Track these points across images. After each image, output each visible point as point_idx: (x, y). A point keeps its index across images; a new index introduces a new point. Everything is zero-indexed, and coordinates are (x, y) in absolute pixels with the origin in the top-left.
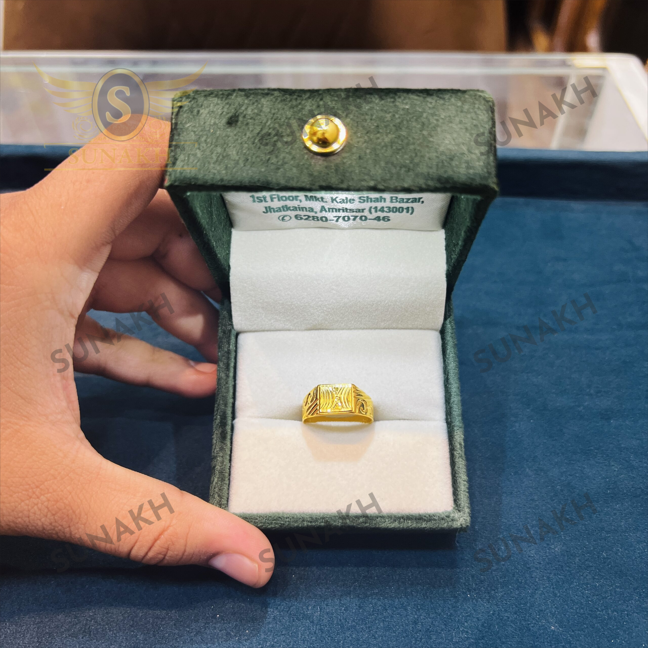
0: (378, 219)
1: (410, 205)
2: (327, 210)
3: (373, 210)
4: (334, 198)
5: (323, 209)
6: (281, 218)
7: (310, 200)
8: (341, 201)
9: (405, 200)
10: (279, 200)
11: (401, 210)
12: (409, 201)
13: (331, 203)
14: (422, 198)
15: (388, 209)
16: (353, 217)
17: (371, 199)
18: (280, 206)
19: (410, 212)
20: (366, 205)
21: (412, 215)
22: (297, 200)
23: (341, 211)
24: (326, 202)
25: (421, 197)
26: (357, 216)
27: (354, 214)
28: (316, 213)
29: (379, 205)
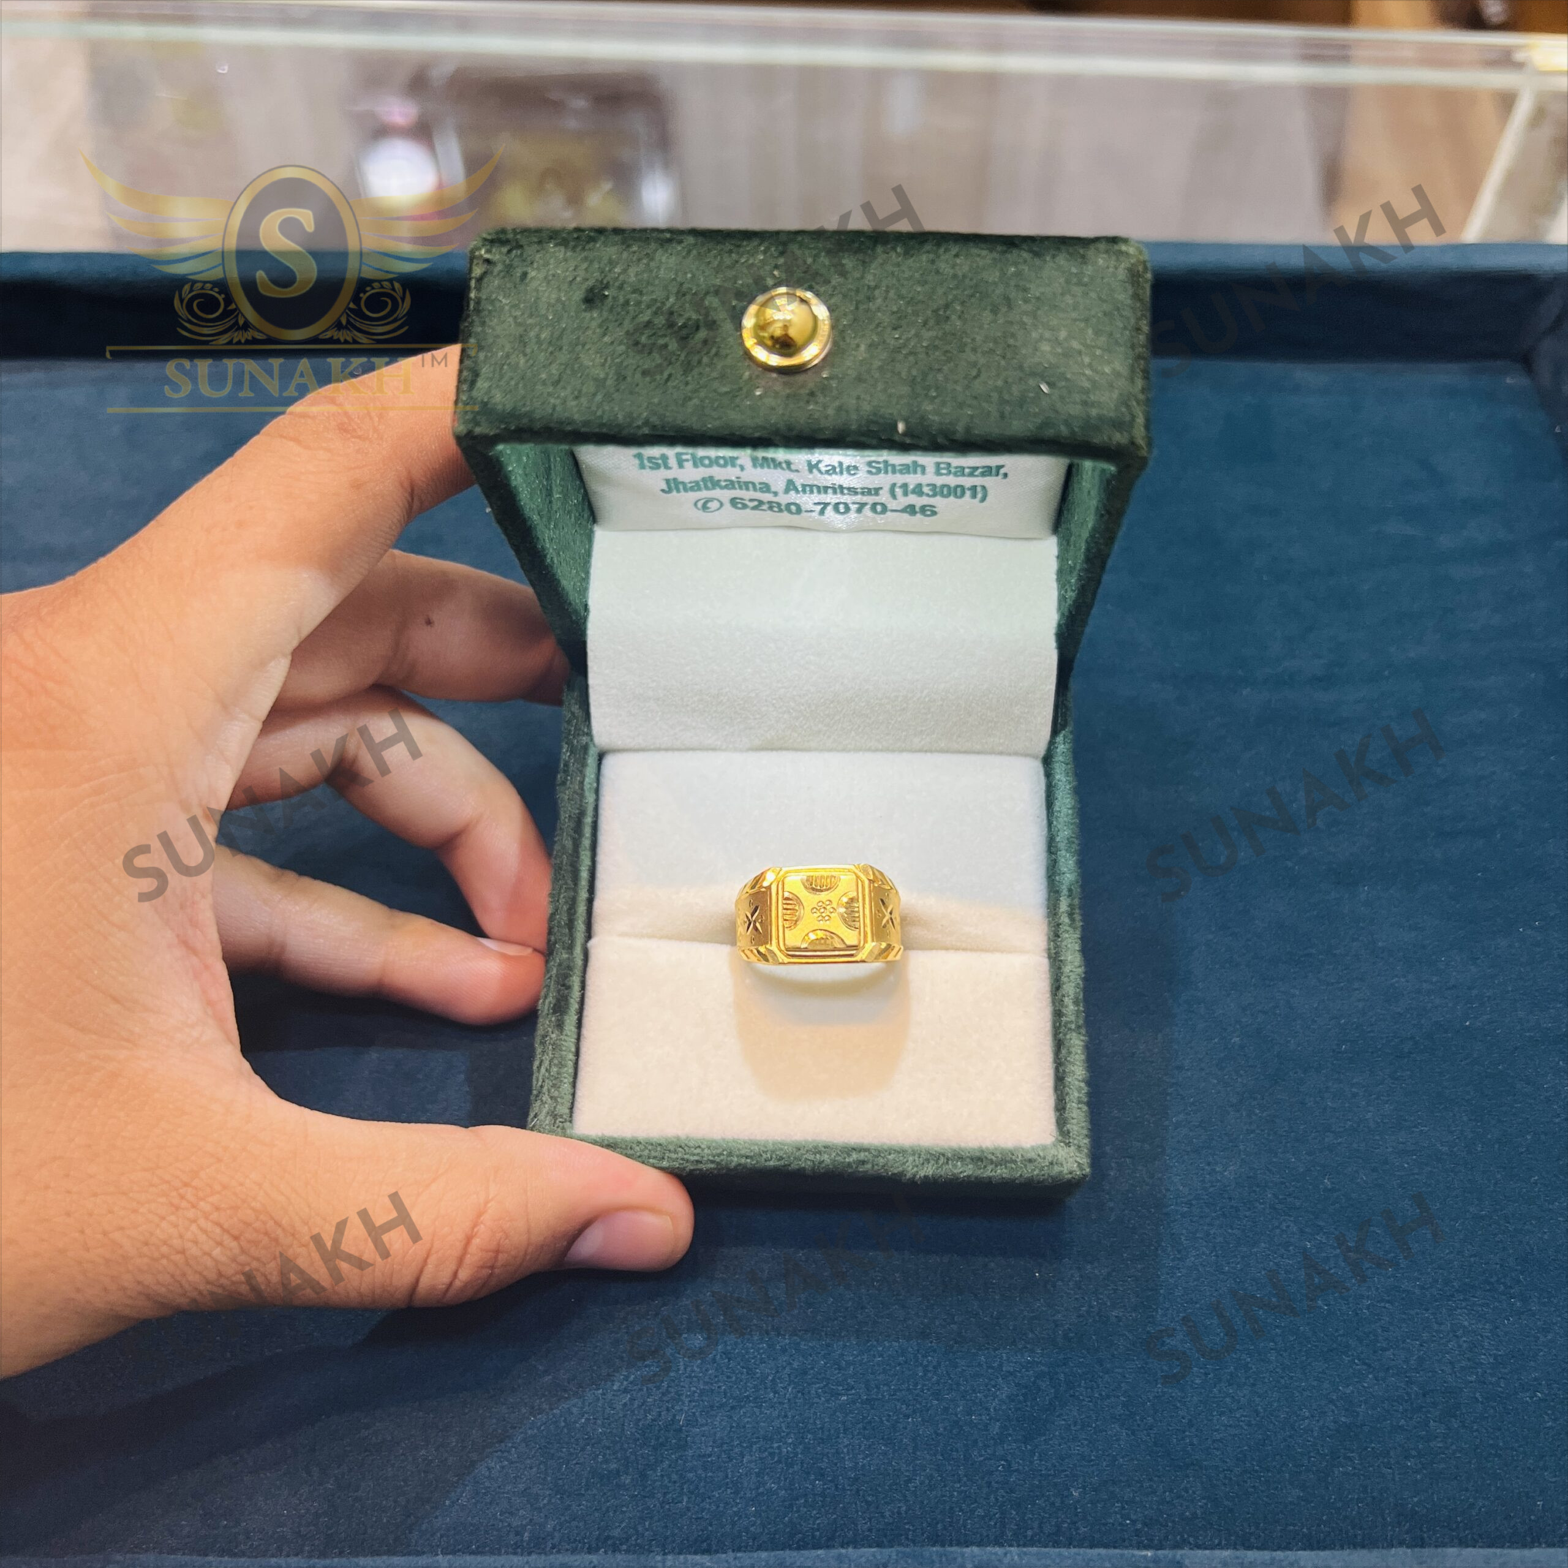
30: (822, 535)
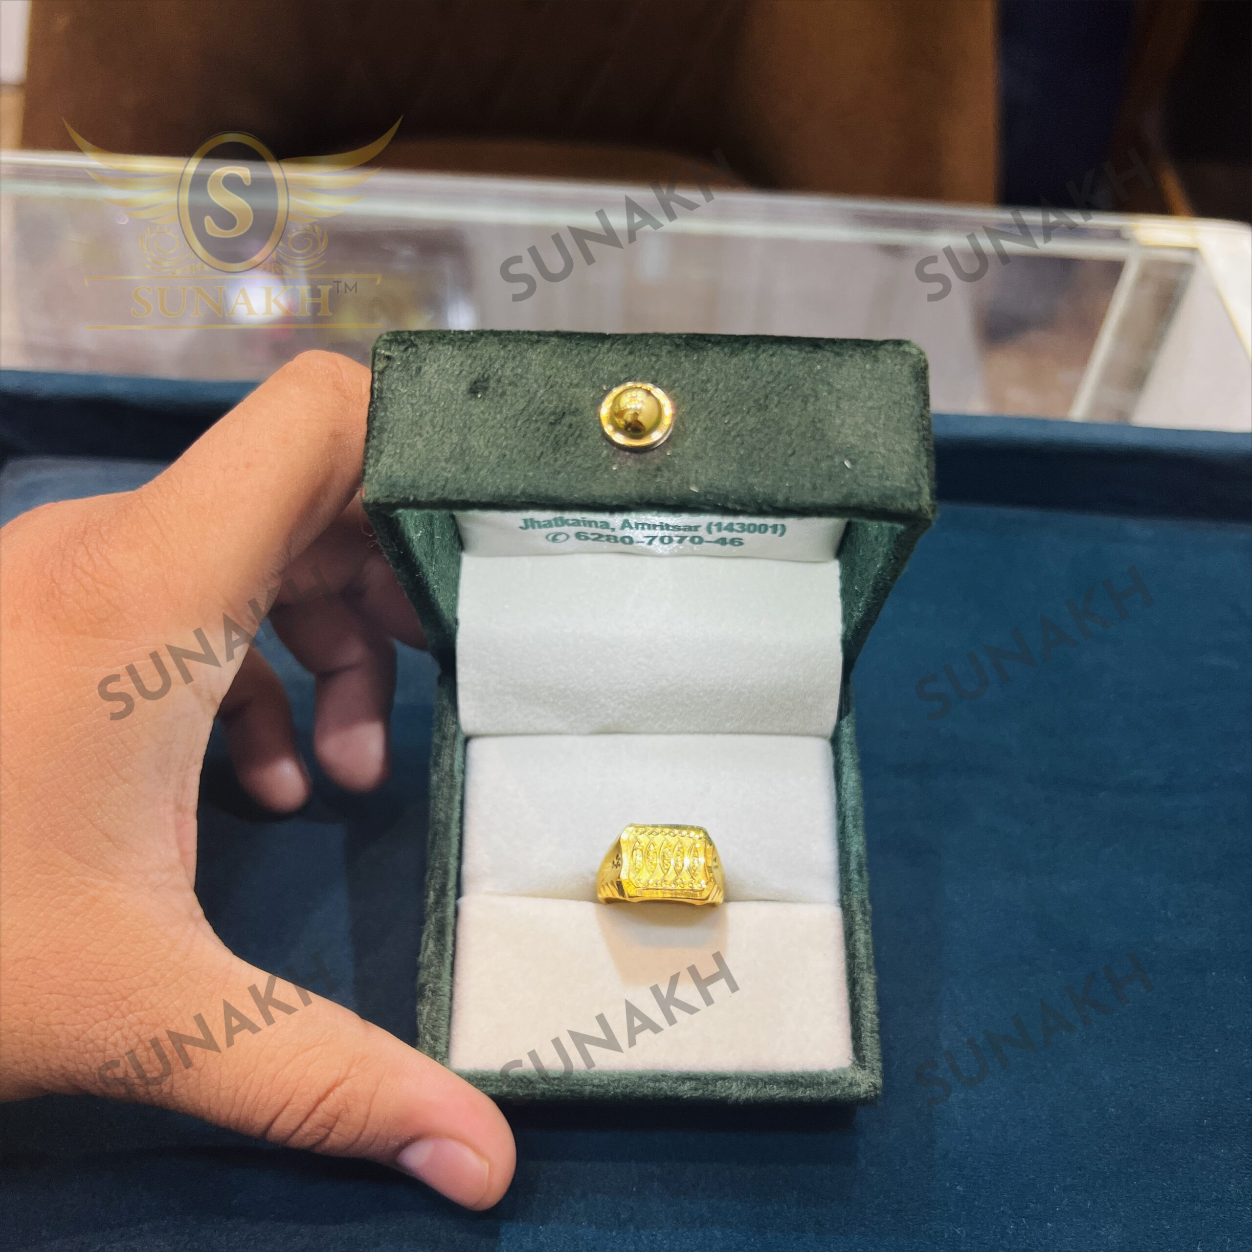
0: (723, 541)
2: (634, 526)
3: (714, 528)
11: (762, 529)
15: (740, 527)
16: (678, 538)
18: (551, 518)
19: (779, 532)
20: (703, 521)
21: (784, 537)
23: (658, 528)
26: (686, 537)
27: (681, 533)
28: (613, 530)
30: (648, 559)
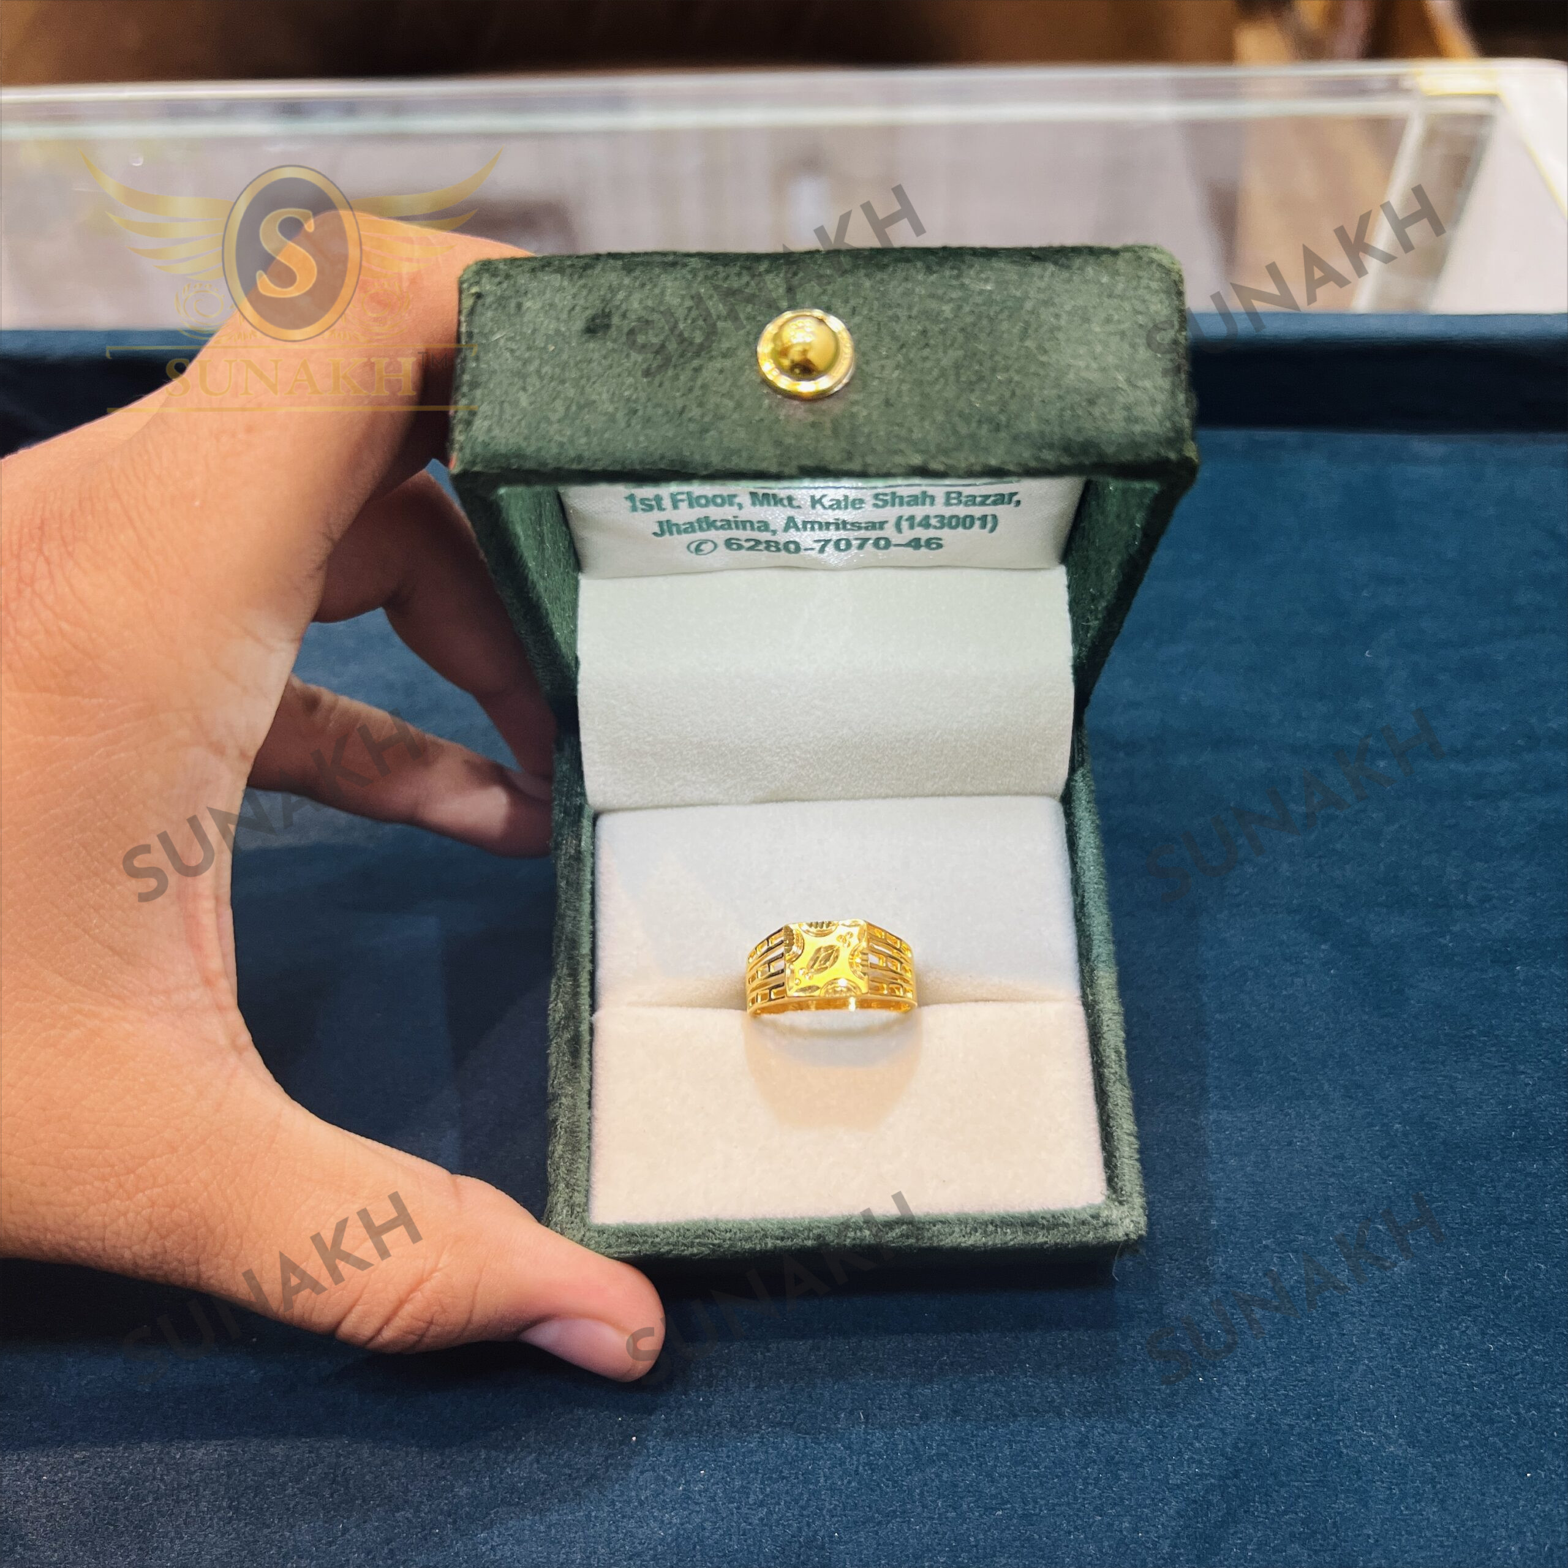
0: (915, 544)
1: (988, 510)
2: (800, 526)
3: (905, 525)
4: (817, 497)
5: (791, 523)
6: (693, 547)
7: (762, 504)
8: (833, 505)
9: (978, 499)
10: (691, 505)
11: (967, 522)
12: (988, 502)
13: (810, 508)
14: (1016, 494)
15: (938, 522)
16: (859, 542)
17: (901, 497)
18: (693, 519)
19: (989, 525)
20: (890, 513)
21: (994, 533)
22: (731, 504)
23: (832, 527)
24: (799, 507)
25: (1013, 491)
26: (868, 539)
27: (863, 534)
28: (774, 532)
29: (919, 512)
30: (819, 574)
